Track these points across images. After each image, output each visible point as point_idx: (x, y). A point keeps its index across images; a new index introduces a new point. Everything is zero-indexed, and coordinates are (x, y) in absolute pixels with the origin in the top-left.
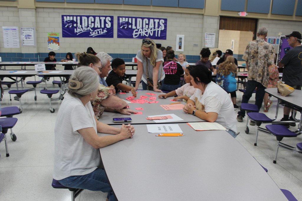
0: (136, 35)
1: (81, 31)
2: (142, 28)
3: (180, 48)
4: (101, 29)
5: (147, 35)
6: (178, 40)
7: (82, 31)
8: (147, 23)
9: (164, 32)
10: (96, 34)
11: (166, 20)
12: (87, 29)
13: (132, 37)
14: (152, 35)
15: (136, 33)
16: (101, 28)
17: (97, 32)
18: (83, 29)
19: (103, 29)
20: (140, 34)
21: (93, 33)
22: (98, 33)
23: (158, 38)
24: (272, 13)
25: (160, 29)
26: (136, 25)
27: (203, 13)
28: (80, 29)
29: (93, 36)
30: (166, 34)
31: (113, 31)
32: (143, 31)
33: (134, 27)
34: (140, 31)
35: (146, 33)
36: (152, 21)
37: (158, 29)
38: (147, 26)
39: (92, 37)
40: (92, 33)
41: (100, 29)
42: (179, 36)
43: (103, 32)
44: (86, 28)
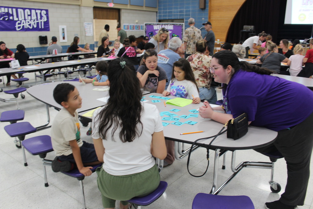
2: (25, 20)
3: (64, 38)
6: (61, 31)
8: (29, 14)
9: (47, 23)
11: (47, 11)
13: (15, 30)
14: (35, 26)
15: (19, 26)
20: (23, 26)
23: (41, 30)
24: (131, 4)
25: (43, 21)
26: (17, 17)
27: (79, 4)
30: (49, 25)
32: (26, 23)
33: (16, 19)
34: (23, 23)
35: (30, 25)
36: (33, 11)
37: (41, 21)
38: (29, 17)
42: (61, 27)
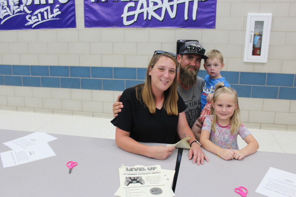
0: (129, 18)
1: (7, 14)
3: (256, 51)
4: (48, 8)
5: (160, 15)
6: (250, 29)
7: (9, 15)
10: (37, 20)
12: (19, 10)
13: (119, 23)
14: (172, 15)
15: (131, 13)
16: (47, 4)
17: (39, 15)
18: (10, 10)
19: (52, 6)
20: (141, 15)
21: (33, 18)
22: (43, 18)
23: (190, 24)
28: (5, 11)
29: (32, 25)
30: (215, 12)
31: (74, 10)
32: (148, 6)
34: (142, 7)
35: (158, 11)
39: (30, 27)
40: (30, 18)
41: (45, 8)
42: (253, 17)
43: (52, 15)
44: (17, 7)
